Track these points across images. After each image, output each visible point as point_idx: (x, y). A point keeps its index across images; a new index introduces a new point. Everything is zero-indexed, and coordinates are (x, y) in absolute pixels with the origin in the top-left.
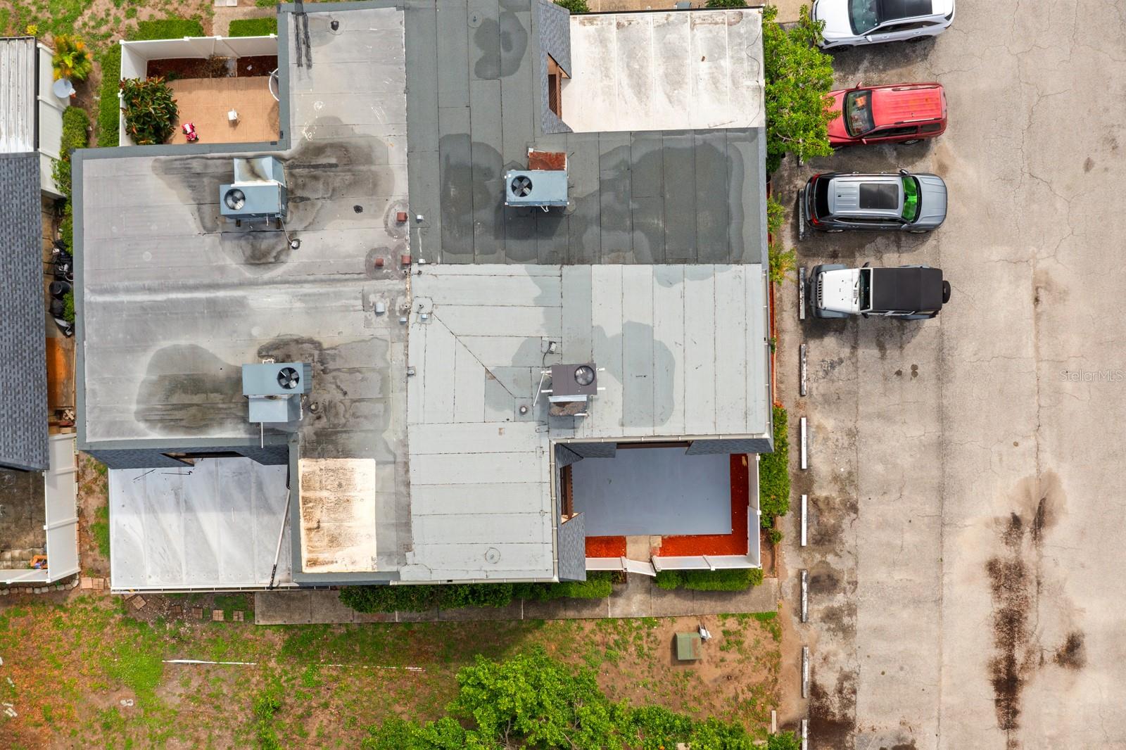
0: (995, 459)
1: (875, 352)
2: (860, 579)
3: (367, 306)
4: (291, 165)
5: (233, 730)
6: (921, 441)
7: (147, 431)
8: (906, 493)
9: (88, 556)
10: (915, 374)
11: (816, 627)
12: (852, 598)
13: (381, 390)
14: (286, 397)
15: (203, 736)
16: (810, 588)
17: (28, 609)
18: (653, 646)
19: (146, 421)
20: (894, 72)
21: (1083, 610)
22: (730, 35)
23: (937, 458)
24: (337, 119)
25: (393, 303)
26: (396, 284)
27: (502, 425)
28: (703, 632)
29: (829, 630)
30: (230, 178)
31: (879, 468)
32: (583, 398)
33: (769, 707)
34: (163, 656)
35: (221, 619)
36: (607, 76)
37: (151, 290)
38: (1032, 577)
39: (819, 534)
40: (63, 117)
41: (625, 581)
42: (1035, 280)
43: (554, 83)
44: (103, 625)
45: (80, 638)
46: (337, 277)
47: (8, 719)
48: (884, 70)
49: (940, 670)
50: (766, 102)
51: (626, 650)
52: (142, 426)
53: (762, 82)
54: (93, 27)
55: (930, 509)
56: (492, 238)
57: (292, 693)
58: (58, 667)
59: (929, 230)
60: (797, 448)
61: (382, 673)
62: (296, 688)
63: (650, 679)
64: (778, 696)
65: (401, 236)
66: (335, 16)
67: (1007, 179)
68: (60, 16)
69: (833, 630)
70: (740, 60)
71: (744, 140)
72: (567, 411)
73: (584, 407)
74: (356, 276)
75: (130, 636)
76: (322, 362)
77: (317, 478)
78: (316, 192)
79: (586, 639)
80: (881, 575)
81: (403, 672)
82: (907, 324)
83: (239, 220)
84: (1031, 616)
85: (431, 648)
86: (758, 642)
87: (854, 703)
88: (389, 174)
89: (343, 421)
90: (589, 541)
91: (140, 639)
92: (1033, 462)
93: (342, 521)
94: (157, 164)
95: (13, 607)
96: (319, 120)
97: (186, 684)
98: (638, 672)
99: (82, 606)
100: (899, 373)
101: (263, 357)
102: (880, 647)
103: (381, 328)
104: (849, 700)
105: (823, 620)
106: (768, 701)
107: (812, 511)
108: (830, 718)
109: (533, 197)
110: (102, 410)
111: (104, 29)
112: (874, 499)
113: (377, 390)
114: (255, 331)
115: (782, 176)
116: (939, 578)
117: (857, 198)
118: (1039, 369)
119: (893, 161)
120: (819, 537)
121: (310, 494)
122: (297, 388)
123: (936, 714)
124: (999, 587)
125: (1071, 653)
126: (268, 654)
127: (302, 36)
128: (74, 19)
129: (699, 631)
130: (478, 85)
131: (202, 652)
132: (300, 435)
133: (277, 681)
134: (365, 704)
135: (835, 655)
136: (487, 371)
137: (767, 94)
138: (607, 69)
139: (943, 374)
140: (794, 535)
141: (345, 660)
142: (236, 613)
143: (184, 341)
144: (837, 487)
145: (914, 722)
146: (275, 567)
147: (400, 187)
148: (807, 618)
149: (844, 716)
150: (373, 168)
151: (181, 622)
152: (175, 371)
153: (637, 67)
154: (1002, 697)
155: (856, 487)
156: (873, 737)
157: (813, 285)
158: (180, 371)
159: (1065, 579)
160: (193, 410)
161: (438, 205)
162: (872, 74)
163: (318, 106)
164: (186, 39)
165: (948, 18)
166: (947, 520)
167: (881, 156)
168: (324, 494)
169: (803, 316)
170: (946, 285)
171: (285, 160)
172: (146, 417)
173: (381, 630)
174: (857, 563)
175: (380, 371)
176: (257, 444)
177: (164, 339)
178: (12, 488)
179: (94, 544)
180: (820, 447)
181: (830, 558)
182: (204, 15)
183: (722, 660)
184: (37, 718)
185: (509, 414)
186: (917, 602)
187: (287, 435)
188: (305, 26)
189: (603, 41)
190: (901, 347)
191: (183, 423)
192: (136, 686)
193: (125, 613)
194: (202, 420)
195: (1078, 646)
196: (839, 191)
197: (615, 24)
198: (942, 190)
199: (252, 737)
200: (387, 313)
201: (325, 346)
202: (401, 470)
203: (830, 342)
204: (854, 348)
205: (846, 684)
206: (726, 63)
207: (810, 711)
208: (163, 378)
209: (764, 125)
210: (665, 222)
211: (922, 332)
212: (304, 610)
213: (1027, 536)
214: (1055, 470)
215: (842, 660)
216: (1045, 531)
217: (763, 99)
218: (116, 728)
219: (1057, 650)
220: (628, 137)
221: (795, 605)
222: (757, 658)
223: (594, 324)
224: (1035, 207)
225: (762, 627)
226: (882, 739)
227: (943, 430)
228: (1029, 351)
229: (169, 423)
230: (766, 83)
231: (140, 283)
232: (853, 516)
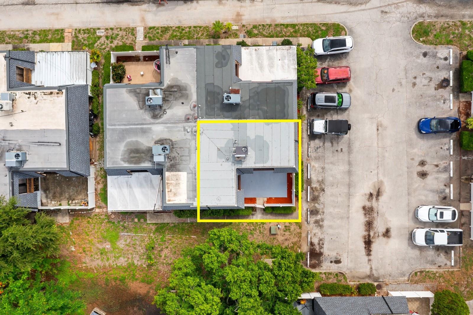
0: (365, 176)
1: (330, 144)
2: (325, 211)
3: (185, 130)
4: (164, 91)
5: (139, 255)
6: (343, 171)
7: (124, 164)
8: (339, 186)
9: (98, 202)
10: (342, 151)
11: (312, 225)
12: (323, 217)
13: (189, 153)
14: (164, 154)
15: (130, 257)
16: (311, 214)
17: (80, 218)
18: (264, 230)
19: (123, 161)
20: (336, 62)
21: (391, 221)
22: (287, 53)
23: (348, 176)
24: (177, 79)
25: (192, 129)
26: (193, 124)
27: (222, 163)
28: (279, 226)
29: (316, 226)
30: (148, 95)
31: (331, 179)
32: (244, 156)
33: (298, 249)
34: (119, 233)
35: (137, 221)
36: (252, 64)
37: (125, 125)
38: (376, 211)
39: (313, 198)
40: (92, 73)
41: (256, 211)
42: (377, 124)
43: (237, 66)
44: (102, 223)
45: (95, 227)
46: (177, 122)
47: (72, 251)
48: (334, 62)
49: (348, 238)
50: (298, 72)
51: (256, 231)
52: (122, 162)
53: (296, 67)
54: (100, 46)
55: (346, 190)
56: (220, 112)
57: (157, 244)
58: (88, 235)
59: (346, 109)
60: (307, 172)
61: (184, 238)
62: (159, 242)
63: (263, 240)
64: (301, 245)
65: (194, 111)
66: (177, 50)
67: (369, 94)
68: (90, 43)
69: (317, 226)
70: (290, 60)
71: (289, 85)
72: (240, 159)
73: (244, 158)
74: (182, 122)
75: (110, 226)
76: (172, 145)
77: (171, 177)
78: (171, 98)
79: (245, 228)
80: (331, 210)
81: (190, 237)
82: (339, 136)
83: (150, 106)
84: (375, 222)
85: (199, 230)
86: (295, 229)
87: (323, 248)
88: (191, 94)
89: (178, 162)
90: (245, 199)
91: (112, 227)
92: (376, 177)
93: (177, 189)
94: (127, 90)
95: (75, 217)
96: (172, 78)
97: (126, 241)
98: (259, 238)
99: (96, 217)
100: (337, 151)
101: (156, 144)
102: (331, 231)
103: (189, 136)
104: (322, 247)
105: (314, 223)
106: (298, 247)
107: (311, 191)
108: (316, 252)
109: (231, 101)
110: (111, 158)
111: (103, 47)
112: (329, 188)
113: (188, 153)
114: (154, 137)
115: (303, 93)
116: (348, 211)
117: (324, 100)
118: (378, 150)
119: (336, 88)
120: (313, 199)
121: (168, 182)
122: (167, 152)
123: (347, 251)
124: (366, 214)
125: (387, 233)
126: (151, 232)
127: (167, 55)
128: (95, 44)
129: (277, 226)
130: (216, 69)
131: (131, 231)
132: (166, 165)
133: (153, 240)
134: (179, 247)
135: (318, 233)
136: (218, 148)
137: (298, 70)
138: (252, 62)
139: (350, 151)
140: (306, 198)
141: (173, 234)
142: (141, 219)
143: (134, 139)
144: (318, 184)
145: (340, 253)
146: (155, 204)
147: (194, 97)
148: (309, 223)
149: (320, 251)
150: (187, 92)
151: (125, 222)
152: (132, 148)
153: (260, 62)
154: (367, 246)
155: (324, 184)
156: (328, 257)
157: (312, 125)
158: (133, 147)
159: (385, 212)
160: (136, 158)
161: (205, 102)
162: (330, 63)
163: (172, 75)
164: (130, 52)
165: (351, 48)
166: (351, 194)
167: (332, 87)
168: (173, 182)
169: (309, 134)
170: (350, 125)
171: (163, 89)
172: (123, 160)
173: (184, 225)
174: (324, 206)
175: (188, 148)
176: (154, 168)
177: (129, 138)
178: (75, 182)
179: (100, 199)
180: (314, 172)
181: (316, 205)
182: (133, 43)
183: (284, 235)
184: (81, 251)
185: (224, 160)
186: (342, 218)
187: (162, 165)
188: (168, 52)
189: (251, 54)
190: (338, 143)
191: (134, 162)
192: (111, 241)
193: (108, 219)
194: (139, 161)
195: (389, 231)
196: (319, 98)
197: (254, 50)
198: (350, 97)
199: (145, 257)
200: (190, 132)
201: (173, 141)
202: (194, 175)
203: (317, 141)
204: (324, 143)
205: (321, 242)
206: (286, 61)
207: (310, 250)
208: (128, 149)
209: (297, 79)
210: (267, 108)
211: (344, 139)
212: (161, 219)
213: (374, 199)
214: (383, 180)
215: (320, 235)
216: (379, 198)
217: (296, 72)
218: (104, 254)
219: (383, 233)
220: (257, 84)
221: (306, 219)
222: (294, 234)
223: (248, 135)
224: (378, 102)
225: (296, 225)
226: (331, 258)
227: (350, 168)
228: (375, 144)
229: (130, 162)
230: (298, 67)
231: (122, 123)
232: (323, 192)
